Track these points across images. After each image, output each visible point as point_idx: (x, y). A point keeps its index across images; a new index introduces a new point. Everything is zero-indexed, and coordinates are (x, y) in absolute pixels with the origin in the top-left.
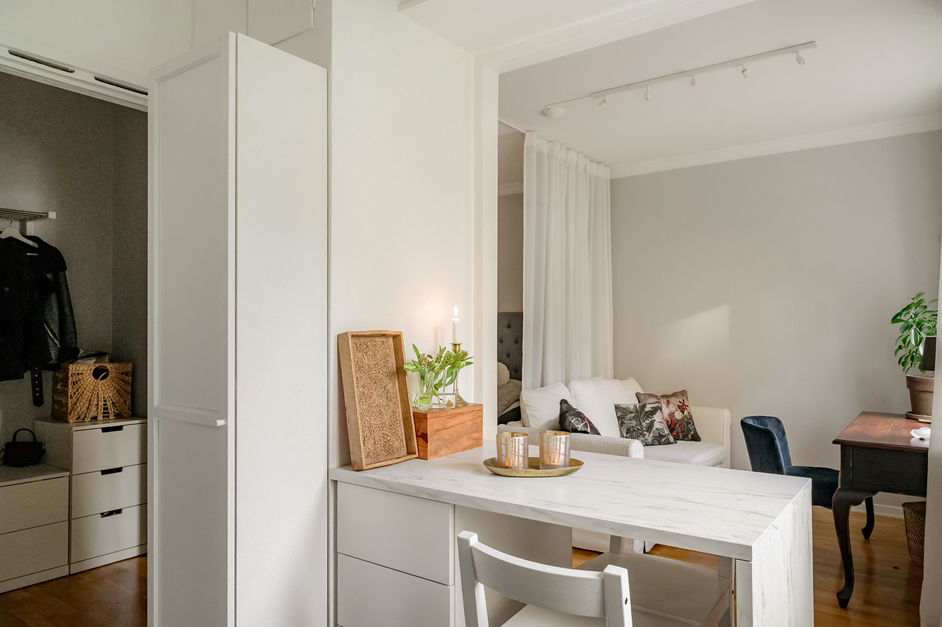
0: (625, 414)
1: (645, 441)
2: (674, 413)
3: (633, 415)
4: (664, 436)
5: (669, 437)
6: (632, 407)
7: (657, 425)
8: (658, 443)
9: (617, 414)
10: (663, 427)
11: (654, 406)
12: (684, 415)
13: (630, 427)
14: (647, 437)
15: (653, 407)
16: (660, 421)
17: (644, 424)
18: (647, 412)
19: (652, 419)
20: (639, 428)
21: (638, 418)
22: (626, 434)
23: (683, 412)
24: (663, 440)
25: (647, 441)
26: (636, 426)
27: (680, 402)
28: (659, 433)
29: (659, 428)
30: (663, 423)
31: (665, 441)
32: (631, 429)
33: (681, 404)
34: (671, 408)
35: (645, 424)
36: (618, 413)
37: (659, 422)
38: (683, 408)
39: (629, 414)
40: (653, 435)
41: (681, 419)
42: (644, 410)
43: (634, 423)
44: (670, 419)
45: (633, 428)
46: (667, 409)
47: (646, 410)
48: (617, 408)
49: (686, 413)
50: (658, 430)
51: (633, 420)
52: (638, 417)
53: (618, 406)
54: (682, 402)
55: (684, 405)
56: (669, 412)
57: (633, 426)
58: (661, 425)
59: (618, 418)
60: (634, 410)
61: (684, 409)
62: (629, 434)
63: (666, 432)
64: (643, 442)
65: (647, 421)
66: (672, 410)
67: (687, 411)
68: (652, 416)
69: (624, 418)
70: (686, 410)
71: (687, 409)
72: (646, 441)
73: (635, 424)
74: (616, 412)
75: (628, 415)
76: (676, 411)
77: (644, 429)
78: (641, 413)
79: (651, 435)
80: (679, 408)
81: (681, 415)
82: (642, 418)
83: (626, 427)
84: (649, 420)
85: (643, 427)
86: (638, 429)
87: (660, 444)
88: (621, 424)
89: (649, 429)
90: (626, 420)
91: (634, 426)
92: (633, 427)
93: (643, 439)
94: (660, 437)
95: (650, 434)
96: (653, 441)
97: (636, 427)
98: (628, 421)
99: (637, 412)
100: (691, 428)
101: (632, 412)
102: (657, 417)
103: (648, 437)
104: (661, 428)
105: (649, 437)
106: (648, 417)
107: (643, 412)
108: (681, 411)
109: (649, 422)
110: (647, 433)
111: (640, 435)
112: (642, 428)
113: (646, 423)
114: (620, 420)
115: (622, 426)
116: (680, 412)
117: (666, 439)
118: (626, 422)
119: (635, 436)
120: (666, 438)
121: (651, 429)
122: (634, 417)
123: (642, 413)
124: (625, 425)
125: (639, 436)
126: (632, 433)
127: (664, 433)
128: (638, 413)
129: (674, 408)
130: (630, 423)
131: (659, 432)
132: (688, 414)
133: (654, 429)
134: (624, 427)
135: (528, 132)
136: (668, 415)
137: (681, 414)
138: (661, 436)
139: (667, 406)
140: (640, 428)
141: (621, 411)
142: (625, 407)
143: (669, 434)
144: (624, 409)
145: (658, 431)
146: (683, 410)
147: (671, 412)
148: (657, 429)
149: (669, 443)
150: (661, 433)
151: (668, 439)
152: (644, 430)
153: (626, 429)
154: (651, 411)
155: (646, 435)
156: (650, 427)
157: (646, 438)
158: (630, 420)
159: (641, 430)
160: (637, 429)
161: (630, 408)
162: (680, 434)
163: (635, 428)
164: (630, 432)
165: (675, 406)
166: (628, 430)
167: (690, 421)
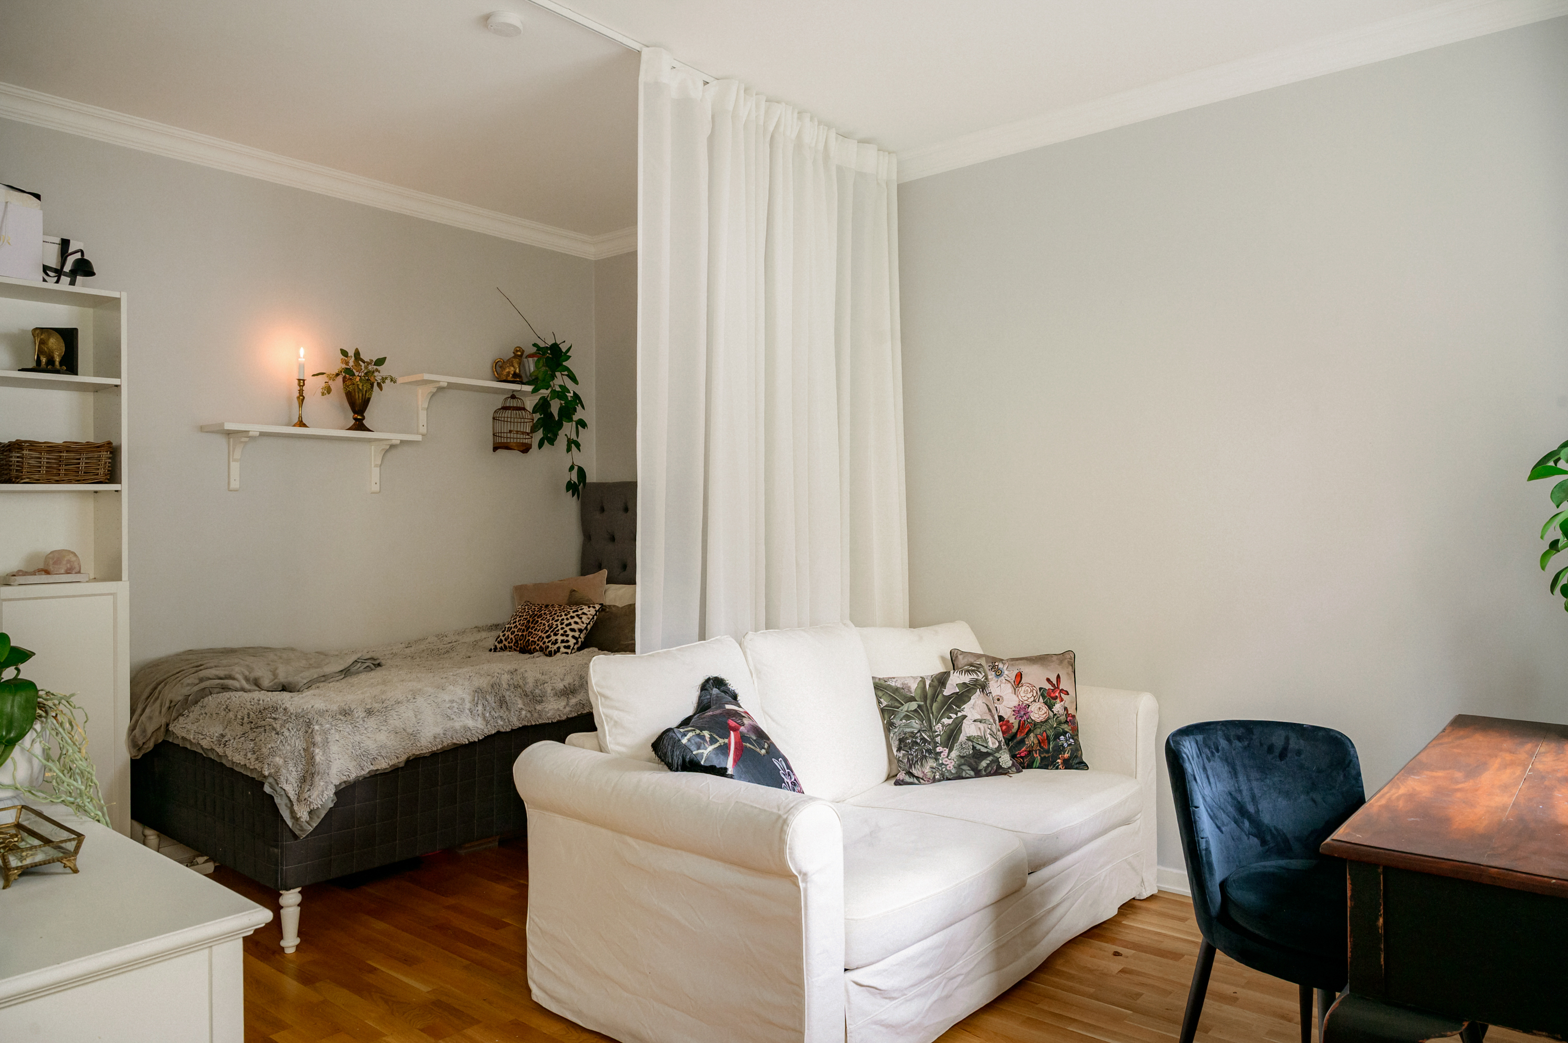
0: (897, 704)
1: (940, 768)
2: (1029, 706)
3: (913, 706)
4: (987, 754)
5: (997, 755)
6: (914, 686)
7: (969, 729)
8: (972, 773)
9: (879, 702)
10: (985, 731)
11: (967, 682)
12: (1051, 713)
13: (905, 734)
14: (943, 758)
15: (964, 683)
16: (979, 717)
17: (938, 728)
18: (949, 697)
19: (960, 714)
20: (926, 737)
21: (926, 713)
22: (897, 751)
23: (1050, 708)
24: (984, 764)
25: (944, 770)
26: (919, 731)
27: (1048, 680)
28: (974, 748)
29: (975, 734)
30: (985, 723)
31: (988, 765)
32: (907, 738)
33: (1048, 686)
34: (1023, 695)
35: (941, 728)
36: (882, 700)
37: (975, 721)
38: (1052, 695)
39: (906, 703)
40: (958, 753)
41: (1042, 722)
42: (941, 692)
43: (916, 724)
44: (1018, 721)
45: (913, 737)
46: (1015, 697)
47: (947, 692)
48: (880, 687)
49: (1058, 707)
50: (972, 741)
51: (914, 719)
52: (924, 709)
53: (882, 682)
54: (1055, 682)
55: (1056, 687)
56: (1016, 704)
57: (912, 733)
58: (980, 728)
59: (883, 711)
60: (919, 691)
61: (1056, 698)
62: (904, 752)
63: (990, 745)
64: (934, 770)
65: (946, 721)
66: (1026, 698)
67: (1062, 703)
68: (960, 708)
69: (893, 713)
70: (1058, 700)
71: (1062, 700)
72: (942, 768)
73: (918, 726)
74: (878, 698)
75: (903, 705)
76: (1034, 701)
77: (938, 739)
78: (934, 698)
79: (954, 754)
80: (1042, 695)
81: (1045, 713)
82: (935, 713)
83: (897, 734)
84: (951, 718)
85: (936, 733)
86: (923, 739)
87: (978, 774)
88: (889, 727)
89: (949, 738)
90: (897, 716)
91: (916, 732)
92: (913, 735)
93: (935, 765)
94: (976, 758)
95: (950, 751)
96: (959, 767)
97: (919, 734)
98: (901, 720)
99: (925, 698)
100: (1065, 745)
101: (912, 699)
102: (974, 708)
103: (946, 759)
104: (979, 734)
105: (950, 759)
106: (950, 709)
107: (940, 697)
108: (1045, 703)
109: (950, 721)
110: (945, 749)
111: (927, 755)
112: (933, 738)
113: (943, 725)
114: (886, 716)
115: (889, 731)
116: (1043, 705)
117: (992, 762)
118: (897, 721)
119: (917, 756)
120: (990, 758)
121: (956, 739)
122: (915, 711)
123: (936, 701)
124: (896, 730)
125: (925, 757)
126: (910, 749)
127: (986, 747)
128: (925, 701)
129: (1030, 695)
130: (906, 726)
131: (973, 746)
132: (1062, 711)
133: (962, 738)
134: (894, 734)
135: (647, 47)
136: (1014, 711)
137: (1045, 709)
138: (979, 755)
139: (1015, 690)
140: (929, 736)
141: (888, 695)
142: (899, 686)
143: (999, 749)
144: (896, 690)
145: (970, 743)
146: (1053, 701)
147: (1021, 703)
148: (969, 739)
149: (999, 771)
150: (978, 747)
151: (996, 761)
152: (938, 743)
153: (898, 739)
154: (957, 693)
155: (942, 754)
156: (952, 735)
157: (941, 762)
158: (907, 717)
159: (929, 744)
160: (921, 739)
161: (909, 687)
162: (1035, 755)
163: (917, 738)
164: (905, 746)
165: (1032, 691)
166: (901, 741)
167: (1066, 727)
